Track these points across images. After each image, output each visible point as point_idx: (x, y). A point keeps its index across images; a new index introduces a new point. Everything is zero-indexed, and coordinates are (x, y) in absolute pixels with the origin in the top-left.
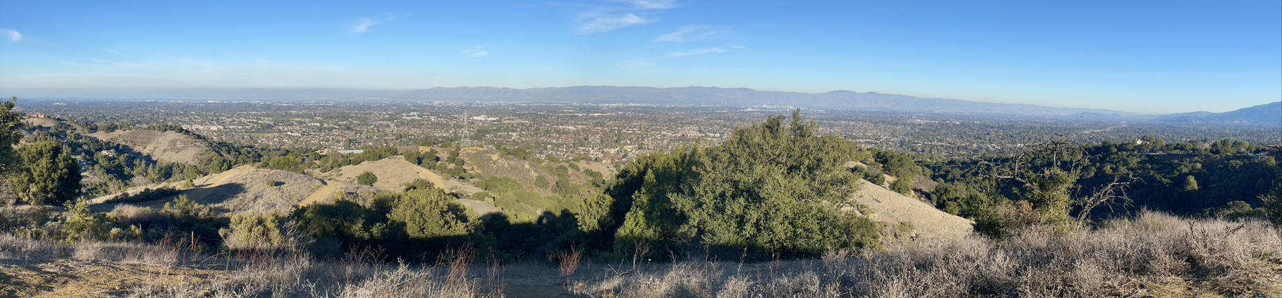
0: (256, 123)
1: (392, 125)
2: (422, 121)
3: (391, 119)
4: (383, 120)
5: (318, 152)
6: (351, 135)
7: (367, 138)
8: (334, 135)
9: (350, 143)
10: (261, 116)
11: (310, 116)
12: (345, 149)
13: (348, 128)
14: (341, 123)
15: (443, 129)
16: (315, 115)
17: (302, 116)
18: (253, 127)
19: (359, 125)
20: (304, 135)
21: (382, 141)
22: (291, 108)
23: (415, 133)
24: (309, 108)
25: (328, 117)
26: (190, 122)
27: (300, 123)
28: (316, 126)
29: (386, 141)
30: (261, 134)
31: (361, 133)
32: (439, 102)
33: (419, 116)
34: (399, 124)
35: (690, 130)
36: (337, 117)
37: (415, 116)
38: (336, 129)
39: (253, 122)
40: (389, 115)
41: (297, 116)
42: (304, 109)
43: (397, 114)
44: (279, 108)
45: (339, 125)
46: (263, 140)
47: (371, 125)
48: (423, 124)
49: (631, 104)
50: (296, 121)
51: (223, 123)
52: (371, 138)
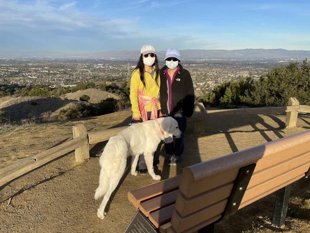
0: (7, 71)
1: (89, 71)
2: (105, 68)
3: (88, 68)
4: (84, 68)
5: (50, 86)
6: (67, 77)
7: (76, 78)
8: (57, 77)
9: (67, 81)
10: (9, 67)
11: (41, 67)
12: (65, 84)
13: (65, 73)
14: (60, 70)
15: (116, 72)
16: (44, 66)
17: (36, 67)
18: (5, 74)
19: (71, 71)
20: (39, 77)
21: (85, 79)
22: (28, 62)
23: (102, 75)
24: (40, 62)
25: (52, 67)
27: (35, 71)
28: (46, 72)
29: (87, 80)
30: (11, 78)
31: (73, 76)
32: (113, 59)
33: (103, 66)
34: (93, 70)
35: (244, 73)
36: (58, 67)
37: (101, 66)
38: (58, 74)
39: (5, 71)
40: (87, 65)
41: (33, 67)
42: (37, 63)
43: (91, 65)
44: (20, 62)
45: (59, 72)
46: (13, 81)
47: (78, 71)
48: (106, 70)
49: (212, 59)
50: (33, 70)
52: (79, 78)
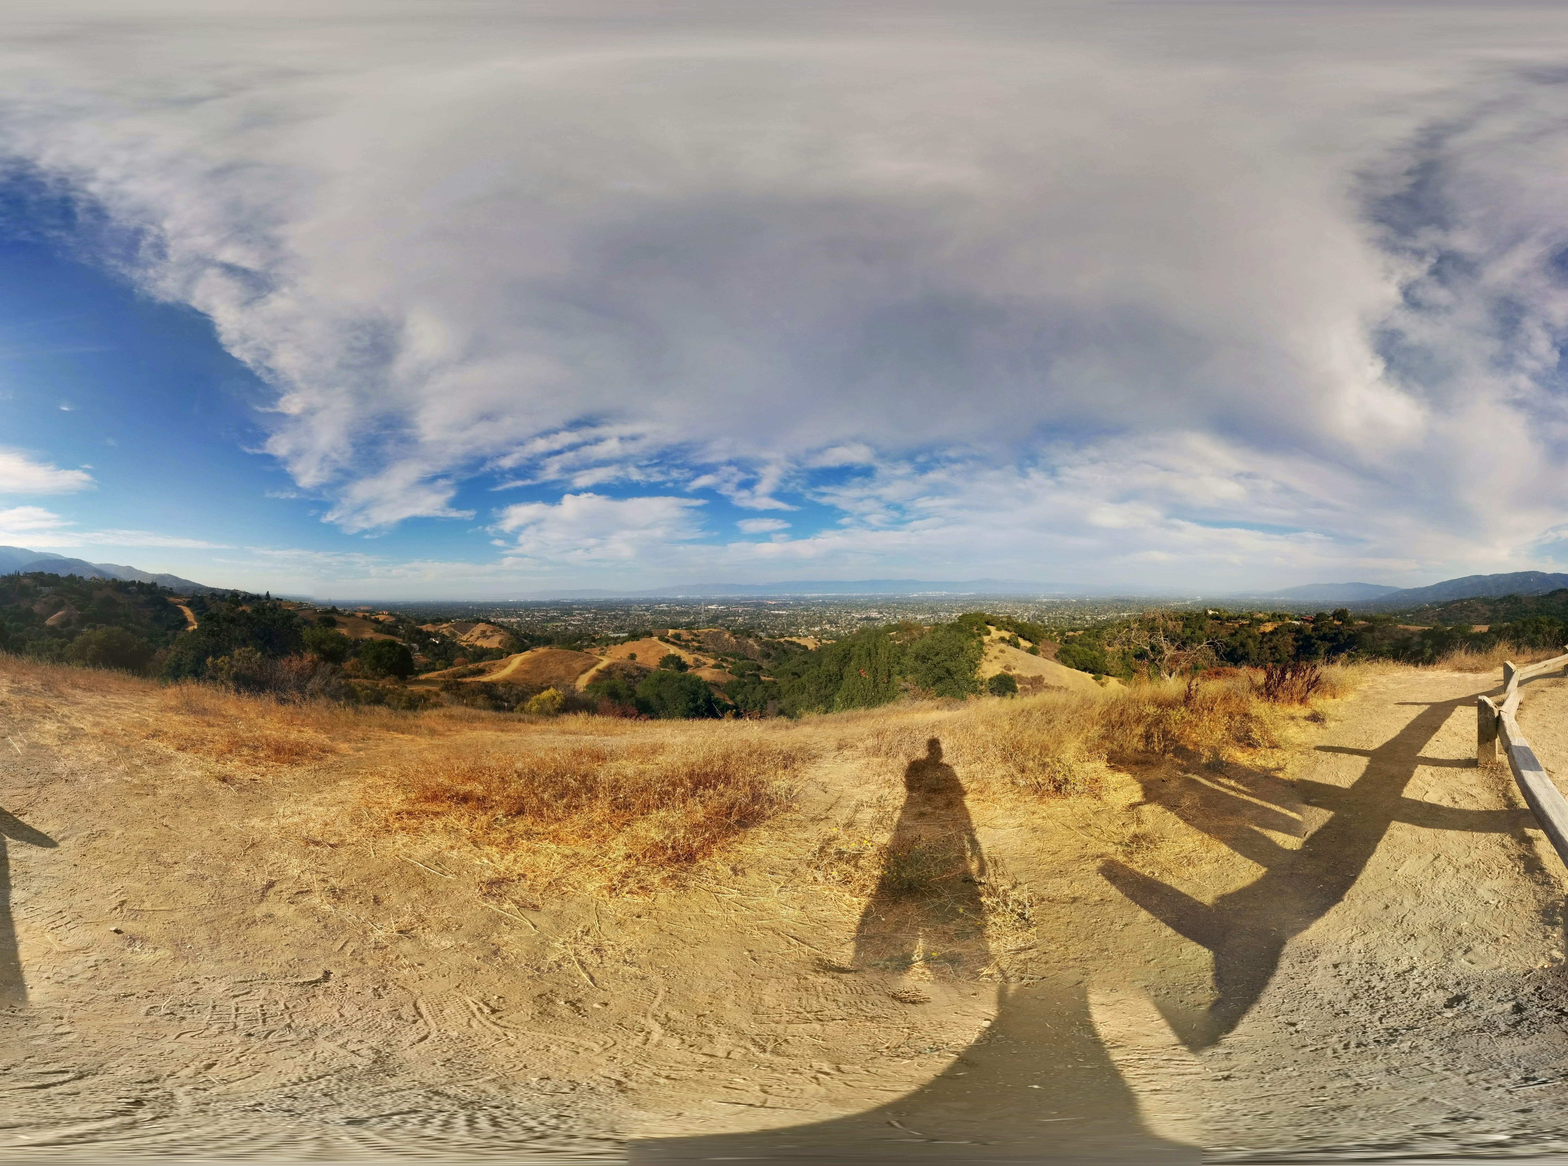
14: (610, 613)
15: (685, 615)
16: (591, 608)
17: (582, 609)
19: (623, 614)
20: (583, 623)
22: (572, 604)
23: (665, 619)
24: (586, 603)
25: (600, 609)
26: (497, 616)
27: (580, 614)
43: (651, 605)
44: (563, 604)
47: (632, 614)
48: (671, 612)
50: (577, 613)
51: (520, 616)
52: (632, 624)
